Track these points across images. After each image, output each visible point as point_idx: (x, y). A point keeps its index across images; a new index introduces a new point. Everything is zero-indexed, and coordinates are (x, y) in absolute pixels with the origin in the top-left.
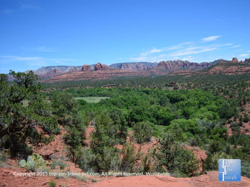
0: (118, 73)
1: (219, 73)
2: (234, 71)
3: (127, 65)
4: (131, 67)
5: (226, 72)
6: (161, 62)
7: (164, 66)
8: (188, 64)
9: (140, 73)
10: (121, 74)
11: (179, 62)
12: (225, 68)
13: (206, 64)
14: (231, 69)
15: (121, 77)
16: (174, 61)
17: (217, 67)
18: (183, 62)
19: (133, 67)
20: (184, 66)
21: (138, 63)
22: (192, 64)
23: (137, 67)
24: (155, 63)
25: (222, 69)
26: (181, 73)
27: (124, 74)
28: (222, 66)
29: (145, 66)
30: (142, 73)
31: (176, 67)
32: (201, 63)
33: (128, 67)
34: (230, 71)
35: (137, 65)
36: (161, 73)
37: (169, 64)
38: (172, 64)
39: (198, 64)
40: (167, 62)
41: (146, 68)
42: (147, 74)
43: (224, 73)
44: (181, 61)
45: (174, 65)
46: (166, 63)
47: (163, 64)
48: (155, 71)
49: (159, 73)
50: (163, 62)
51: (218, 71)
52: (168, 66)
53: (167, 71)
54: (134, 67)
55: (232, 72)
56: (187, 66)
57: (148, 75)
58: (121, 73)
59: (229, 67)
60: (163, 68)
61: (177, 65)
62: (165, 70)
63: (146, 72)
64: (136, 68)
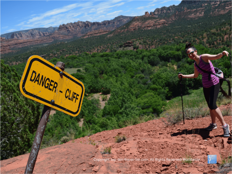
0: (17, 44)
1: (138, 29)
2: (152, 25)
3: (20, 33)
4: (25, 35)
5: (145, 27)
6: (61, 25)
7: (65, 29)
8: (89, 25)
9: (42, 40)
10: (21, 45)
11: (80, 24)
12: (143, 23)
13: (107, 21)
14: (148, 23)
15: (22, 47)
16: (75, 23)
17: (135, 23)
18: (84, 23)
19: (27, 36)
20: (85, 27)
21: (32, 30)
22: (94, 23)
23: (32, 34)
24: (49, 28)
25: (140, 24)
26: (95, 34)
27: (25, 44)
28: (139, 21)
29: (40, 32)
30: (43, 40)
31: (78, 29)
32: (102, 22)
33: (21, 36)
34: (148, 25)
35: (31, 33)
36: (65, 37)
37: (70, 27)
38: (73, 26)
39: (100, 23)
40: (68, 24)
41: (42, 34)
42: (49, 41)
43: (143, 28)
44: (81, 22)
45: (75, 27)
46: (67, 26)
47: (63, 27)
48: (58, 36)
49: (63, 38)
50: (63, 25)
51: (136, 27)
52: (69, 29)
53: (69, 34)
54: (28, 34)
55: (150, 26)
56: (88, 26)
57: (51, 42)
58: (21, 43)
59: (146, 22)
60: (65, 32)
61: (78, 27)
62: (67, 33)
63: (47, 38)
64: (31, 36)
